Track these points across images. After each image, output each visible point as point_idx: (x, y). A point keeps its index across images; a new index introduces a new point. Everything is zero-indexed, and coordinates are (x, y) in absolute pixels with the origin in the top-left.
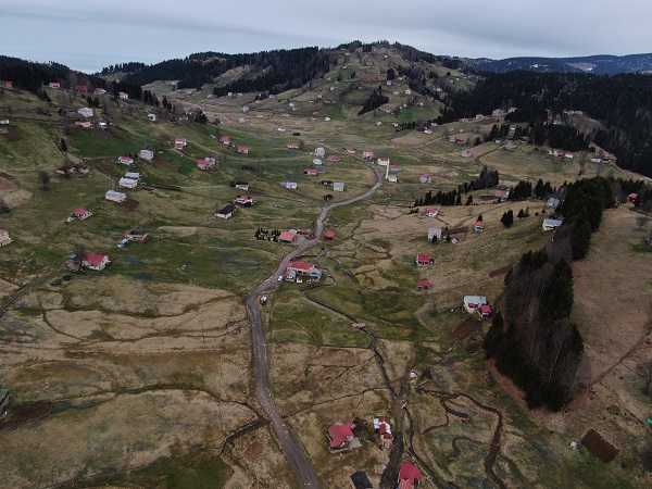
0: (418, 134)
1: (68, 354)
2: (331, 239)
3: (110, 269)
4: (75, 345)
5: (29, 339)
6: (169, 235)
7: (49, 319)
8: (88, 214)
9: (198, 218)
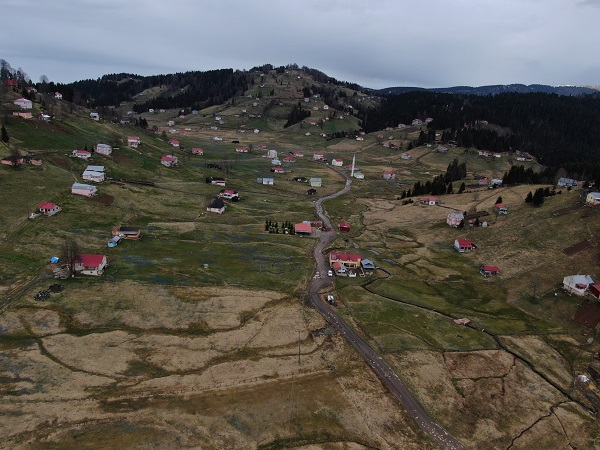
0: (352, 141)
1: (105, 406)
2: (347, 230)
3: (112, 274)
4: (111, 389)
5: (29, 386)
6: (166, 232)
7: (51, 350)
8: (56, 209)
9: (190, 214)
